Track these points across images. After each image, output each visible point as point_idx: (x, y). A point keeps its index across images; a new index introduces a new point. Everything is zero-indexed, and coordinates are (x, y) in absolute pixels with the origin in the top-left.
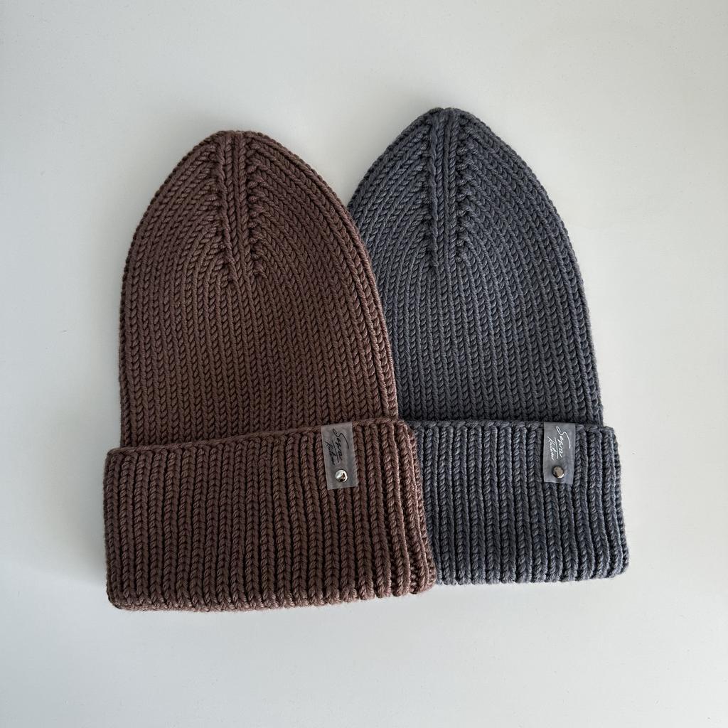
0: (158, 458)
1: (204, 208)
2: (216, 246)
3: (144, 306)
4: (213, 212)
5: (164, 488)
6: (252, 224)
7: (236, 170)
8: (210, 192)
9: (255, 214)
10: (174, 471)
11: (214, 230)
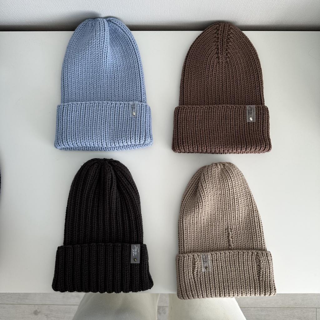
0: (194, 109)
1: (213, 41)
2: (215, 51)
3: (191, 67)
4: (216, 43)
5: (196, 117)
6: (227, 48)
7: (225, 32)
8: (215, 37)
9: (228, 45)
10: (198, 113)
11: (215, 47)
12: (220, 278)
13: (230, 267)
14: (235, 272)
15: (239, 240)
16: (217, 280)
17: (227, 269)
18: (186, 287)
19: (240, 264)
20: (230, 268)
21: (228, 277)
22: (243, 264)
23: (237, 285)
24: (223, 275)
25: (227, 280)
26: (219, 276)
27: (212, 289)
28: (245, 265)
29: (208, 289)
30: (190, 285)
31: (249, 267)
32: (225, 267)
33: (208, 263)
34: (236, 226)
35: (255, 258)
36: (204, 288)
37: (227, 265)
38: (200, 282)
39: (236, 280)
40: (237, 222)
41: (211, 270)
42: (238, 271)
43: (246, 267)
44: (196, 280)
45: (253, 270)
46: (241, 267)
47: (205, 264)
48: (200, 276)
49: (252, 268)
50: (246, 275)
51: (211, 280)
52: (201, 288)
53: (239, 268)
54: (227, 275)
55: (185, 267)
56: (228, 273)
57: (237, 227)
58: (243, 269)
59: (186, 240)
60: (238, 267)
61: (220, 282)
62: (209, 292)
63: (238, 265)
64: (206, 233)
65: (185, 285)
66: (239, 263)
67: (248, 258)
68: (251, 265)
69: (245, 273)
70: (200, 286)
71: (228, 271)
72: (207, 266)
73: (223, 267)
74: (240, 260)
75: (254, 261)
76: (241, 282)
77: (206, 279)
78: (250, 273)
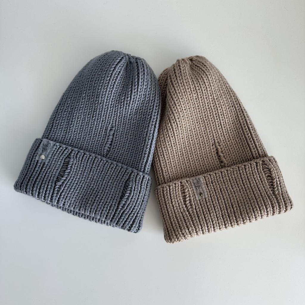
12: (221, 204)
13: (231, 188)
14: (240, 192)
15: (232, 152)
16: (217, 208)
17: (229, 191)
18: (179, 224)
19: (244, 181)
20: (233, 189)
21: (232, 201)
22: (248, 180)
23: (246, 208)
24: (224, 199)
25: (230, 204)
26: (220, 201)
27: (213, 219)
28: (250, 180)
29: (209, 221)
30: (184, 220)
31: (257, 181)
32: (225, 189)
33: (202, 188)
34: (224, 137)
35: (261, 169)
36: (203, 220)
37: (227, 186)
38: (197, 214)
39: (244, 203)
40: (224, 131)
41: (208, 196)
42: (243, 190)
43: (253, 183)
44: (191, 212)
45: (263, 184)
46: (247, 184)
47: (198, 190)
48: (196, 207)
49: (262, 182)
50: (255, 193)
51: (210, 209)
52: (199, 221)
53: (244, 185)
54: (230, 198)
55: (172, 198)
56: (231, 196)
57: (226, 138)
58: (249, 186)
59: (165, 168)
60: (242, 185)
61: (222, 209)
62: (210, 224)
63: (241, 182)
64: (189, 155)
65: (178, 222)
66: (242, 181)
67: (252, 171)
68: (259, 179)
69: (254, 190)
70: (197, 218)
71: (230, 193)
72: (202, 192)
73: (222, 190)
74: (243, 176)
75: (261, 172)
76: (251, 204)
77: (204, 208)
78: (260, 189)
